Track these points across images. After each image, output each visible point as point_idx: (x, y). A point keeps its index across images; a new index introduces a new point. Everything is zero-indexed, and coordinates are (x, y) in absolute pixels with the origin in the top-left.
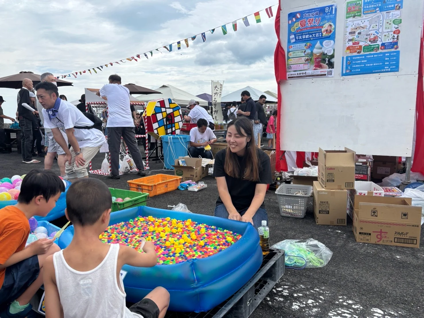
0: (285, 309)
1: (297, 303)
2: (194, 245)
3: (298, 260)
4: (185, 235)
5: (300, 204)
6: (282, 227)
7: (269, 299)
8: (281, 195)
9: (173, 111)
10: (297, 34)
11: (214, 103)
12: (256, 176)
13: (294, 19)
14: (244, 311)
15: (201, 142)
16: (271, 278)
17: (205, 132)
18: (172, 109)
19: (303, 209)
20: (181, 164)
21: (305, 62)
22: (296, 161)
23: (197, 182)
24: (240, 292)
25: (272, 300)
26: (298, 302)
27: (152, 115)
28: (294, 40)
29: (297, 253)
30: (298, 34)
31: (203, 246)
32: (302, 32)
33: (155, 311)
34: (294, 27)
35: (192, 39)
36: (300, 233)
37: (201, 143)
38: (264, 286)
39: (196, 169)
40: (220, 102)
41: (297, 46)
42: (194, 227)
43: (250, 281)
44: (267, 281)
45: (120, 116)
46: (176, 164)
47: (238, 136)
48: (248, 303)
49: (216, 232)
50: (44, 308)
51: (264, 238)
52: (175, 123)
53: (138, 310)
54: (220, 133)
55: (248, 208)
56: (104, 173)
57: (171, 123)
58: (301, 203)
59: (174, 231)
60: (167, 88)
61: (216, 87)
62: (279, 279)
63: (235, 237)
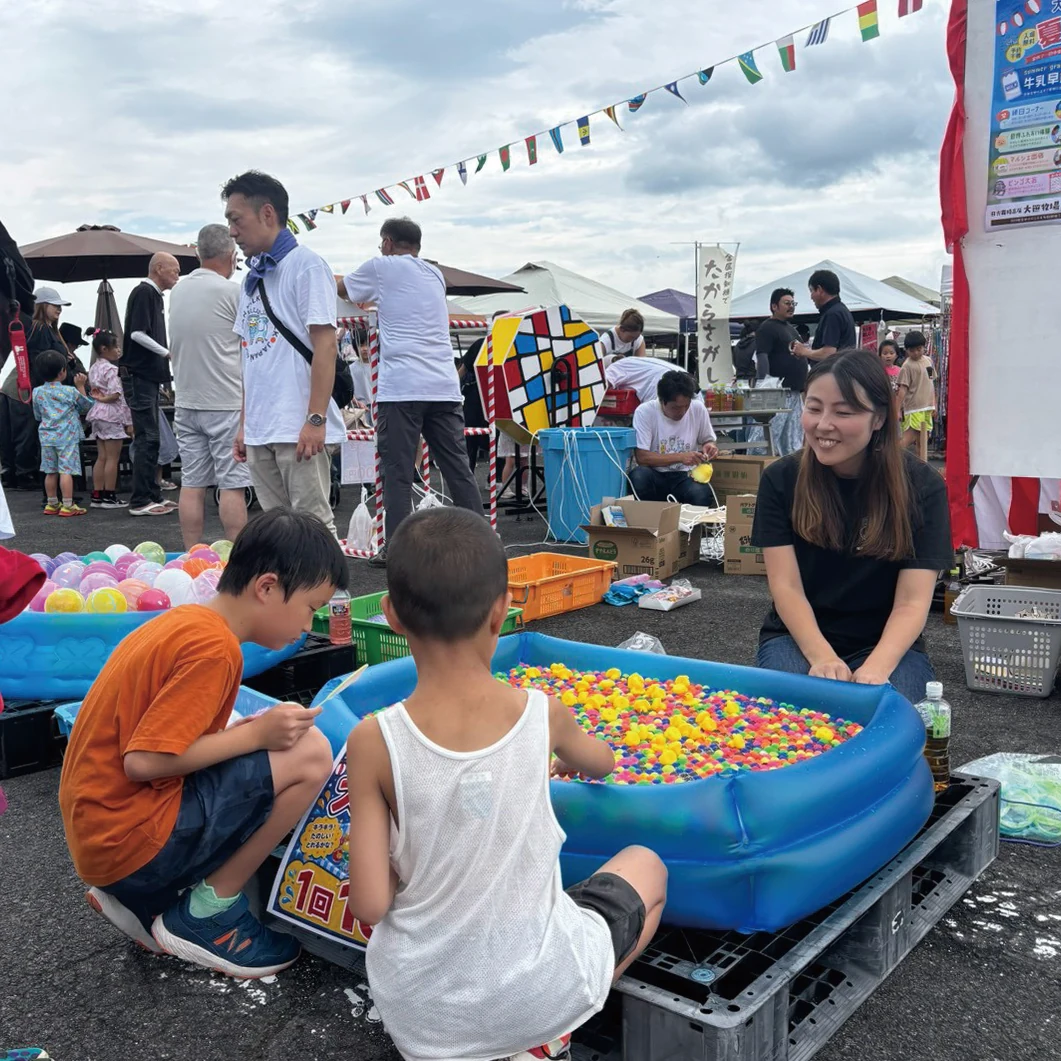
0: (1009, 954)
1: (1050, 939)
2: (714, 747)
3: (1042, 817)
4: (679, 718)
5: (1038, 650)
6: (974, 723)
7: (953, 924)
8: (970, 619)
9: (576, 350)
10: (1025, 69)
11: (702, 320)
12: (902, 541)
13: (1018, 19)
14: (881, 946)
15: (672, 450)
16: (956, 863)
17: (687, 415)
18: (571, 341)
19: (1047, 666)
20: (610, 521)
21: (1054, 166)
22: (1007, 516)
23: (667, 582)
24: (871, 887)
25: (966, 926)
26: (1053, 938)
27: (508, 360)
28: (1017, 92)
29: (1038, 796)
30: (1032, 68)
31: (742, 751)
32: (1047, 61)
33: (634, 908)
34: (1017, 44)
35: (630, 106)
36: (1039, 741)
37: (672, 452)
38: (935, 885)
39: (663, 540)
40: (728, 317)
41: (1026, 111)
42: (702, 698)
43: (898, 858)
44: (944, 872)
45: (422, 365)
46: (594, 522)
47: (844, 408)
48: (894, 923)
49: (776, 714)
50: (284, 902)
51: (935, 736)
52: (579, 388)
53: (587, 901)
54: (728, 421)
55: (872, 649)
56: (359, 552)
57: (566, 387)
58: (1042, 647)
59: (642, 705)
60: (541, 273)
61: (711, 265)
62: (982, 870)
63: (842, 729)
